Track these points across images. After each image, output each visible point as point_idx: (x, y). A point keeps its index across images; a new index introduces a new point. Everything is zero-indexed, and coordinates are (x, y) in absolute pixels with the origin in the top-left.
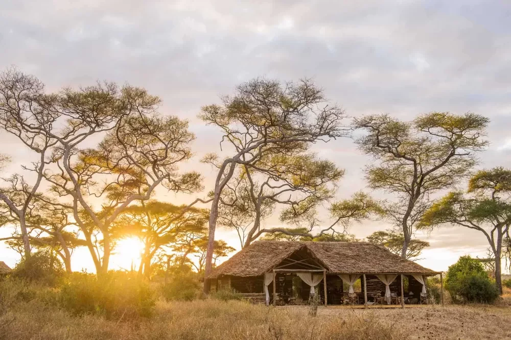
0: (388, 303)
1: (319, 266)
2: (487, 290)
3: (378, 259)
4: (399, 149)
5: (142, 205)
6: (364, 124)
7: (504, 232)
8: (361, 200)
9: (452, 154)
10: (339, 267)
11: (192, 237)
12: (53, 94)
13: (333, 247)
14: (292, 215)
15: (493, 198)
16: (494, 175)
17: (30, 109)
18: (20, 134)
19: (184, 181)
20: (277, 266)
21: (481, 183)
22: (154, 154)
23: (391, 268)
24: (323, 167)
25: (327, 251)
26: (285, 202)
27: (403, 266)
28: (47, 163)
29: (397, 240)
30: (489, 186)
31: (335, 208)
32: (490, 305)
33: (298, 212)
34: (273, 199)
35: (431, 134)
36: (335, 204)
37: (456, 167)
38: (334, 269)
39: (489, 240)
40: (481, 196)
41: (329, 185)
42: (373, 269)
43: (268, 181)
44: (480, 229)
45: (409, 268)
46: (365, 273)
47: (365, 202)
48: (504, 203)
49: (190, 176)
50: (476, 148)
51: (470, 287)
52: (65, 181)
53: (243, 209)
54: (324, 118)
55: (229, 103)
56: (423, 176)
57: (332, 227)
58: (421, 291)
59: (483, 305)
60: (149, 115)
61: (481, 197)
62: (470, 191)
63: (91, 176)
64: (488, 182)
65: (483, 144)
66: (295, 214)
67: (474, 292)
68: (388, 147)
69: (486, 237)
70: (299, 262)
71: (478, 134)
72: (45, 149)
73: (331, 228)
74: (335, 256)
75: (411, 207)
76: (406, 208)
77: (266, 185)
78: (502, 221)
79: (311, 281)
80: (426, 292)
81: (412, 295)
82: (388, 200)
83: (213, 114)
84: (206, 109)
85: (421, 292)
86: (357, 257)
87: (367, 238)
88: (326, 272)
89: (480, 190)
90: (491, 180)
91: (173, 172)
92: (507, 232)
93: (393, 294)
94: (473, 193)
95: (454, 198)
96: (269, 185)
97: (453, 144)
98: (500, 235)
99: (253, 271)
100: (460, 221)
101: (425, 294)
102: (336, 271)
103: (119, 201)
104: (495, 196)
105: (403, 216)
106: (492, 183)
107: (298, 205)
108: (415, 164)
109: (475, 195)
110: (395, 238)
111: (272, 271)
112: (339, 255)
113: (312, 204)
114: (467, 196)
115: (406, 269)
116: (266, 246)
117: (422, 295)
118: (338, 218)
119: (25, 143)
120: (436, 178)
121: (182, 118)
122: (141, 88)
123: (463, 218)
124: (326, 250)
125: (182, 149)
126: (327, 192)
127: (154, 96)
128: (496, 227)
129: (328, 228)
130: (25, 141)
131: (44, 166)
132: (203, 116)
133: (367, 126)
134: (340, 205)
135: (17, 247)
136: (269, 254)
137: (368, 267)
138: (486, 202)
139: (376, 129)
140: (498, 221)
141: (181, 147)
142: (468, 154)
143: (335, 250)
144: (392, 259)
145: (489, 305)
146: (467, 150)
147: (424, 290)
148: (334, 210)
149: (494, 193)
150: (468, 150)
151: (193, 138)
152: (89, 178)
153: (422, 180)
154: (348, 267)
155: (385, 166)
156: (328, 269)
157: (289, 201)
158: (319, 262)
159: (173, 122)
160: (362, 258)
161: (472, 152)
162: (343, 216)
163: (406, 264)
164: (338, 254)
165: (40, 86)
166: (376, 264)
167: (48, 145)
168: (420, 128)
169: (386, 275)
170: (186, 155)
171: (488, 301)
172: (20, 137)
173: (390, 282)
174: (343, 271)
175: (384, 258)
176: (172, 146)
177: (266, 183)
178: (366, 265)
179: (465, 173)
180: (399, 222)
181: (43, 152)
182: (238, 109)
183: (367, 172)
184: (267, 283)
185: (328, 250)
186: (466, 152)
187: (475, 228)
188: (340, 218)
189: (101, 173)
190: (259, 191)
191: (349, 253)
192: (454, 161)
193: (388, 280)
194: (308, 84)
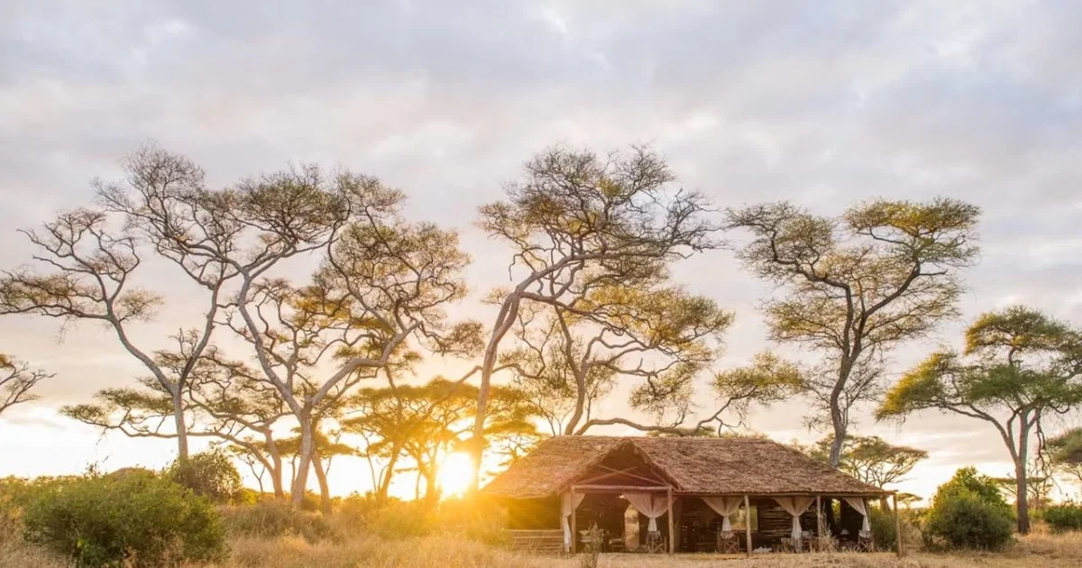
0: (797, 550)
1: (661, 481)
2: (988, 525)
3: (780, 468)
4: (817, 267)
5: (389, 385)
6: (747, 221)
7: (1032, 423)
8: (768, 367)
9: (915, 274)
10: (703, 482)
11: (518, 441)
12: (225, 189)
13: (697, 447)
14: (650, 397)
15: (1011, 362)
16: (1011, 321)
17: (194, 216)
18: (182, 260)
19: (458, 337)
20: (578, 480)
21: (988, 337)
22: (402, 291)
23: (802, 485)
24: (697, 309)
25: (685, 455)
26: (631, 373)
27: (826, 481)
28: (222, 306)
29: (868, 446)
30: (1003, 340)
31: (721, 382)
32: (993, 552)
33: (660, 391)
34: (609, 366)
35: (875, 238)
36: (721, 374)
37: (927, 298)
38: (690, 485)
39: (1005, 437)
40: (991, 359)
41: (710, 341)
42: (768, 487)
43: (602, 334)
44: (988, 418)
45: (837, 484)
46: (747, 492)
47: (775, 371)
48: (1031, 372)
49: (466, 327)
50: (958, 261)
51: (956, 519)
52: (271, 341)
53: (558, 384)
54: (679, 215)
55: (520, 196)
56: (864, 316)
57: (718, 416)
58: (860, 526)
59: (981, 552)
60: (387, 221)
61: (991, 362)
62: (969, 352)
63: (317, 333)
64: (1001, 335)
65: (969, 253)
66: (654, 394)
67: (963, 529)
68: (795, 262)
69: (999, 432)
70: (621, 472)
71: (964, 236)
72: (219, 283)
73: (715, 417)
74: (699, 462)
75: (844, 374)
76: (836, 376)
77: (597, 343)
78: (1026, 401)
79: (650, 506)
80: (869, 529)
81: (845, 536)
82: (803, 362)
83: (498, 218)
84: (486, 211)
85: (861, 529)
86: (741, 465)
87: (818, 443)
88: (673, 490)
89: (987, 349)
90: (1008, 331)
91: (440, 322)
92: (1038, 423)
93: (806, 534)
94: (976, 354)
95: (942, 364)
96: (603, 343)
97: (914, 256)
98: (1025, 428)
99: (540, 489)
100: (953, 405)
101: (867, 533)
102: (697, 489)
103: (362, 375)
104: (1013, 360)
105: (830, 392)
106: (1008, 336)
107: (657, 377)
108: (849, 297)
109: (979, 359)
110: (866, 443)
111: (569, 488)
112: (707, 460)
113: (685, 375)
114: (966, 361)
115: (831, 486)
116: (572, 446)
117: (862, 534)
118: (728, 399)
119: (189, 273)
120: (890, 320)
121: (444, 227)
122: (370, 175)
123: (959, 400)
124: (683, 452)
125: (449, 281)
126: (709, 354)
127: (394, 189)
128: (1016, 412)
129: (710, 417)
130: (190, 270)
131: (215, 311)
132: (485, 224)
133: (754, 224)
134: (731, 376)
135: (245, 455)
136: (575, 458)
137: (757, 482)
138: (1000, 370)
139: (772, 230)
140: (1019, 402)
141: (447, 277)
142: (943, 274)
143: (700, 453)
144: (807, 468)
145: (990, 554)
146: (941, 264)
147: (867, 526)
148: (720, 385)
149: (1011, 353)
150: (944, 267)
151: (468, 262)
152: (314, 336)
153: (862, 325)
154: (722, 482)
155: (795, 299)
156: (675, 485)
157: (638, 370)
158: (657, 472)
159: (428, 234)
160: (750, 466)
161: (951, 270)
162: (737, 397)
163: (833, 477)
164: (705, 459)
165: (198, 175)
166: (776, 477)
167: (225, 276)
168: (856, 229)
169: (793, 497)
170: (456, 291)
171: (990, 545)
172: (181, 263)
173: (799, 512)
174: (710, 489)
175: (792, 467)
176: (431, 277)
177: (599, 339)
178: (755, 480)
179: (944, 311)
180: (824, 403)
181: (214, 287)
182: (541, 208)
183: (763, 311)
184: (567, 511)
185: (688, 452)
186: (941, 271)
187: (979, 416)
188: (732, 399)
189: (334, 328)
190: (585, 351)
191: (727, 457)
192: (921, 288)
193: (797, 508)
194: (646, 152)
